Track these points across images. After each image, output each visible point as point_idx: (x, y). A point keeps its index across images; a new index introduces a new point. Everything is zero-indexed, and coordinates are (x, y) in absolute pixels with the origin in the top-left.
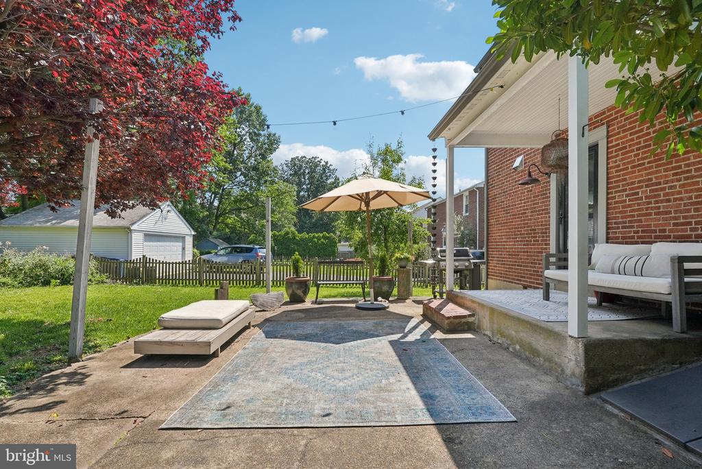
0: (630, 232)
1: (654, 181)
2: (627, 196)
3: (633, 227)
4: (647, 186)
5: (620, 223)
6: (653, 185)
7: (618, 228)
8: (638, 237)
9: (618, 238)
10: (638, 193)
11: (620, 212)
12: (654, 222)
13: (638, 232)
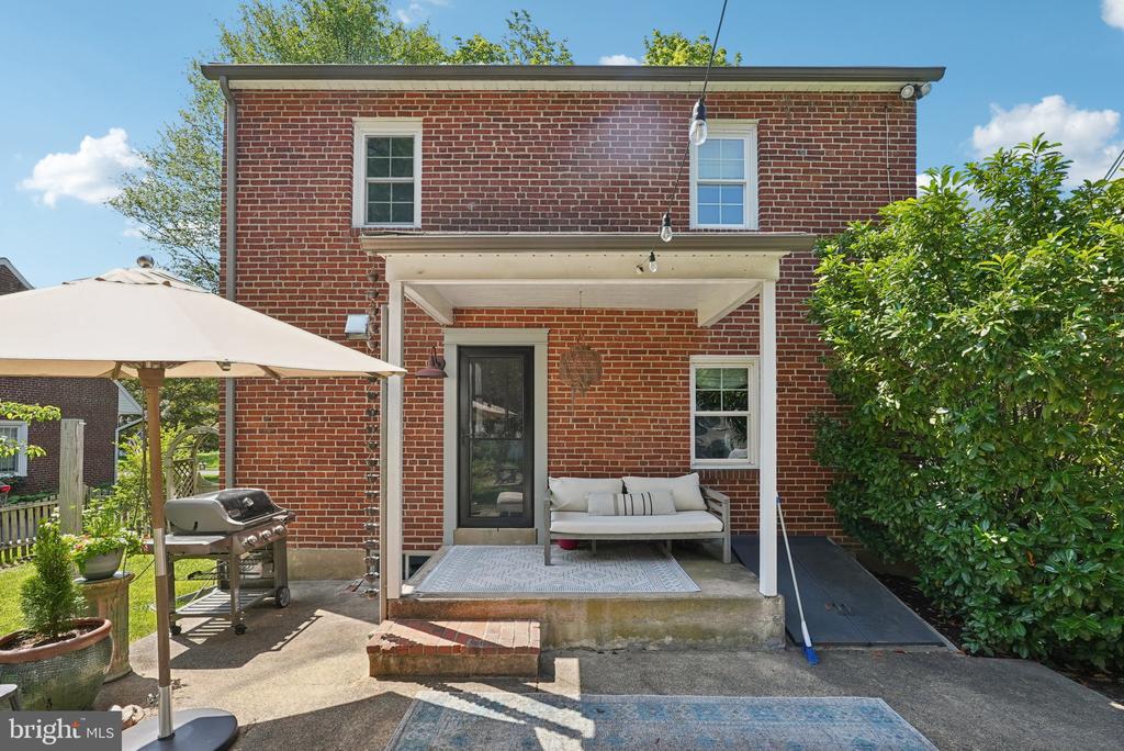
0: (578, 463)
1: (606, 410)
2: (574, 420)
3: (582, 457)
4: (598, 414)
5: (566, 451)
6: (604, 414)
7: (563, 457)
8: (588, 469)
9: (562, 469)
10: (587, 420)
11: (565, 439)
12: (606, 453)
13: (587, 463)
